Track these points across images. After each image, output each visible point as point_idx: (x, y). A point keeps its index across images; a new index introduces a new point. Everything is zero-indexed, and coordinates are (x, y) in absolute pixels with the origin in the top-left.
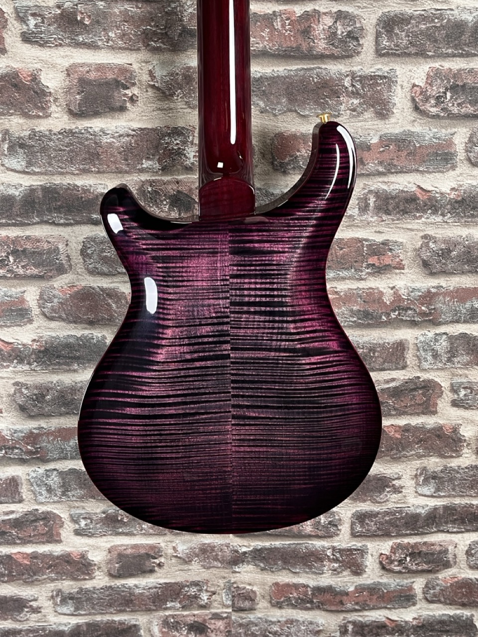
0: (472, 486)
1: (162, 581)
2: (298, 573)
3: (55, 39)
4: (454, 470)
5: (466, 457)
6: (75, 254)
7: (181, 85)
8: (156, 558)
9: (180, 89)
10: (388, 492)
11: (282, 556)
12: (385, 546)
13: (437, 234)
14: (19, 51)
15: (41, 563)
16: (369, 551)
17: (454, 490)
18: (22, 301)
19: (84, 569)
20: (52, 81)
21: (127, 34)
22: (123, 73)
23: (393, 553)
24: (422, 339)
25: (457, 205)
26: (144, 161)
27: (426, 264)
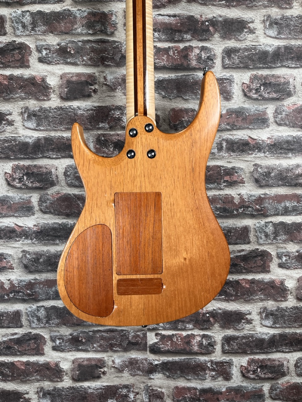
0: (296, 321)
1: (105, 384)
2: (190, 379)
3: (55, 60)
4: (284, 310)
5: (290, 301)
6: (61, 175)
7: (121, 84)
8: (101, 368)
9: (120, 86)
10: (243, 323)
11: (180, 367)
12: (244, 360)
13: (262, 163)
14: (36, 67)
15: (32, 368)
16: (234, 364)
17: (285, 323)
18: (29, 202)
19: (57, 374)
20: (53, 81)
21: (93, 58)
22: (90, 78)
23: (249, 365)
24: (258, 225)
25: (272, 147)
26: (100, 123)
27: (257, 181)
